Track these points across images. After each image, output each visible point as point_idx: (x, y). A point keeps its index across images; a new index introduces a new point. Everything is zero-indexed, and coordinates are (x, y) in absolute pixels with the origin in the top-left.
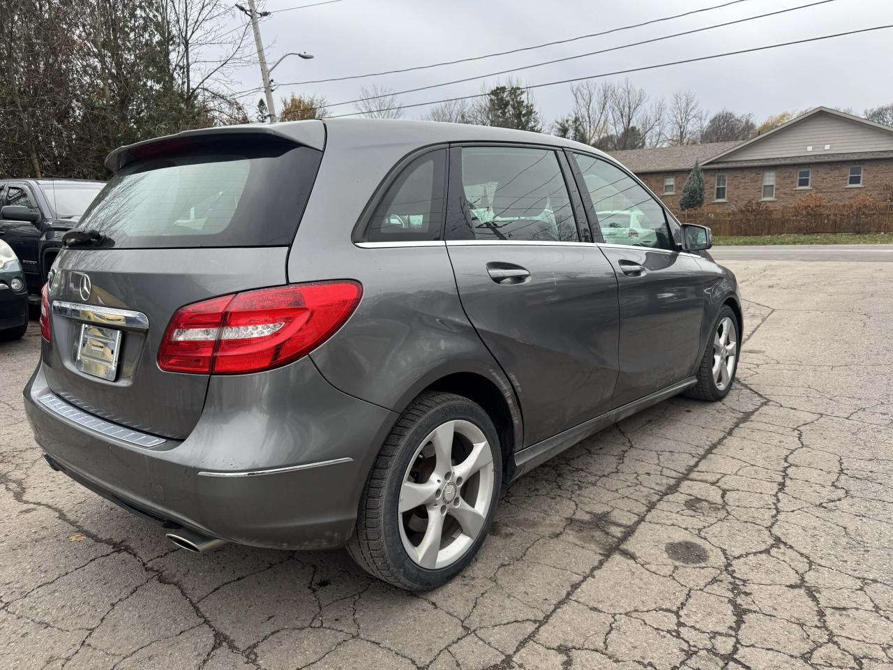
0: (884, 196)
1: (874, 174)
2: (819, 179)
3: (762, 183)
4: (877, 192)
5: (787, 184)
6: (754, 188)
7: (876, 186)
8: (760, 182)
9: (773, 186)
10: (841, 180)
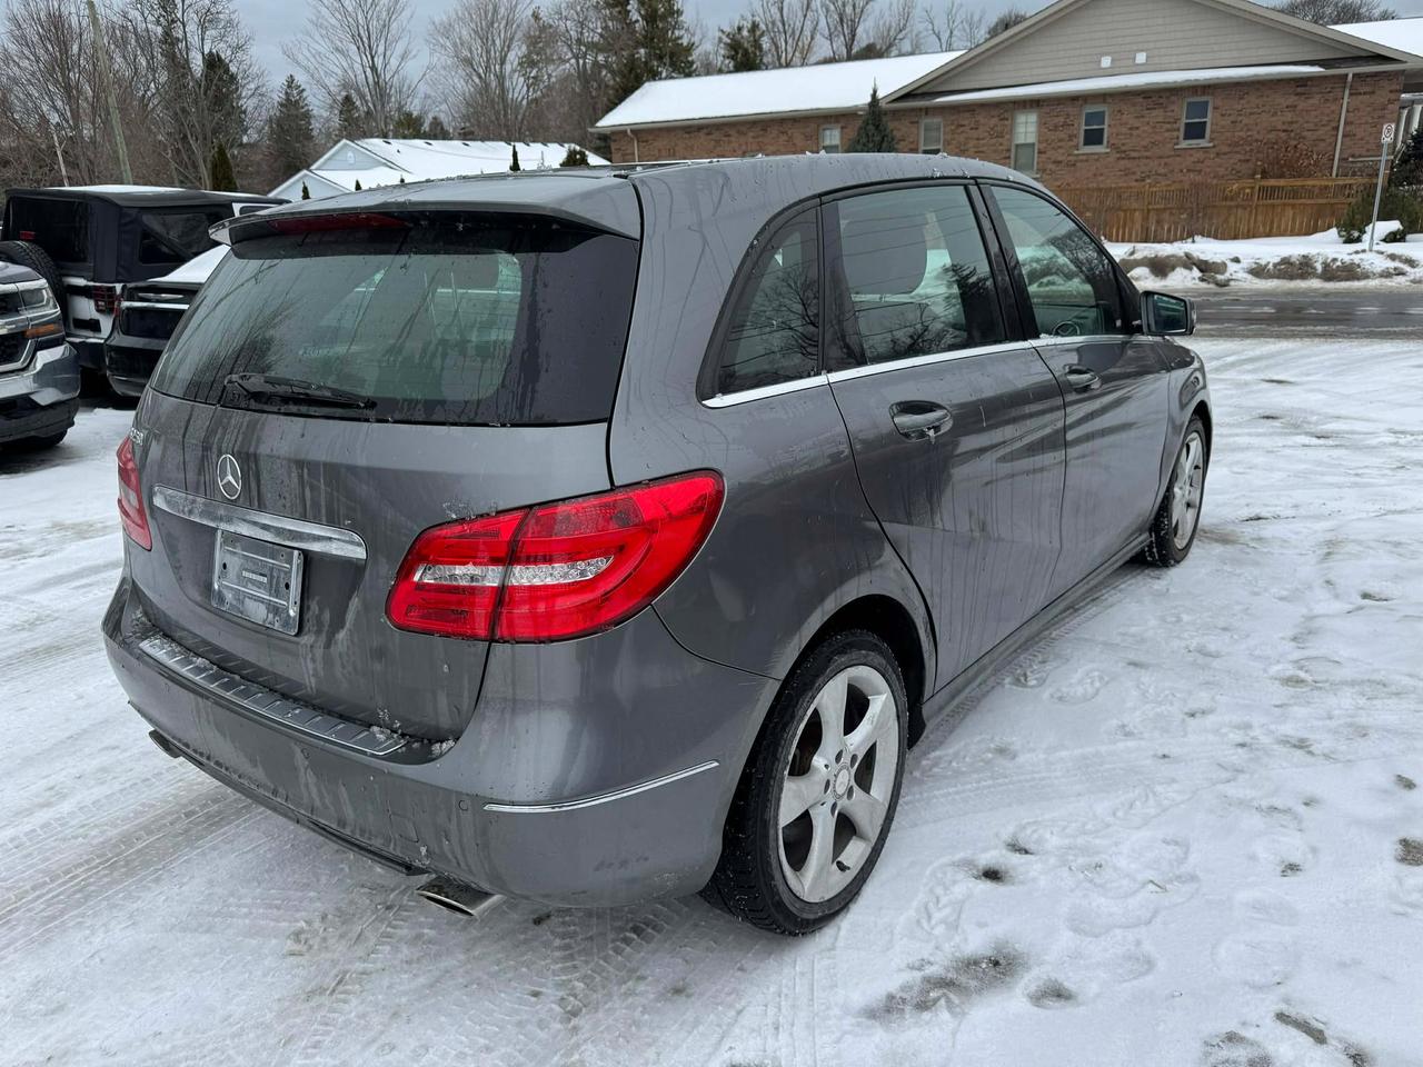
0: (1251, 165)
1: (1232, 118)
2: (1124, 130)
3: (1010, 140)
4: (1239, 157)
5: (1060, 140)
6: (995, 151)
7: (1236, 144)
8: (1008, 136)
9: (1033, 144)
10: (1168, 130)
